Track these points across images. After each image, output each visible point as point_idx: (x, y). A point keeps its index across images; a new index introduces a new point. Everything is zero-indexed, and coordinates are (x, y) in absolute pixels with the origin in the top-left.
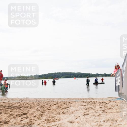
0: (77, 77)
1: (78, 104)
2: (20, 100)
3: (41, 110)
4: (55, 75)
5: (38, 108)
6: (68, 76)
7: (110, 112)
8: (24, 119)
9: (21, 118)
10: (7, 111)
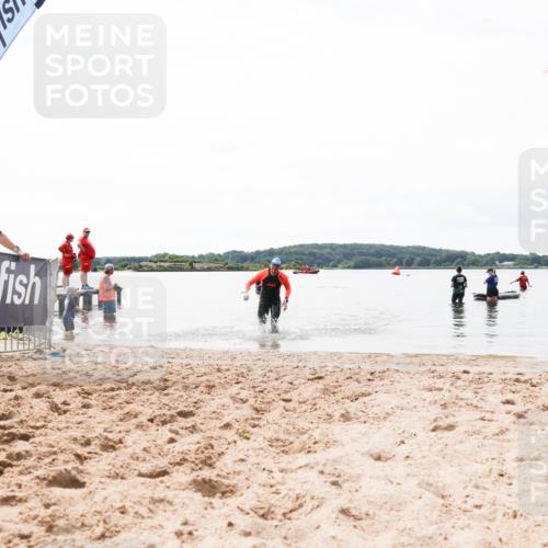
0: (409, 264)
1: (409, 380)
5: (238, 394)
6: (369, 257)
8: (181, 436)
9: (172, 431)
10: (112, 398)
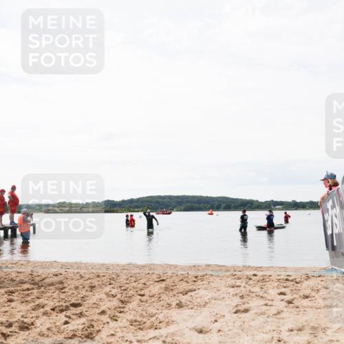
0: (218, 208)
1: (219, 281)
2: (62, 268)
3: (119, 296)
4: (158, 202)
5: (110, 291)
6: (193, 204)
7: (308, 307)
8: (73, 319)
9: (66, 316)
10: (28, 295)
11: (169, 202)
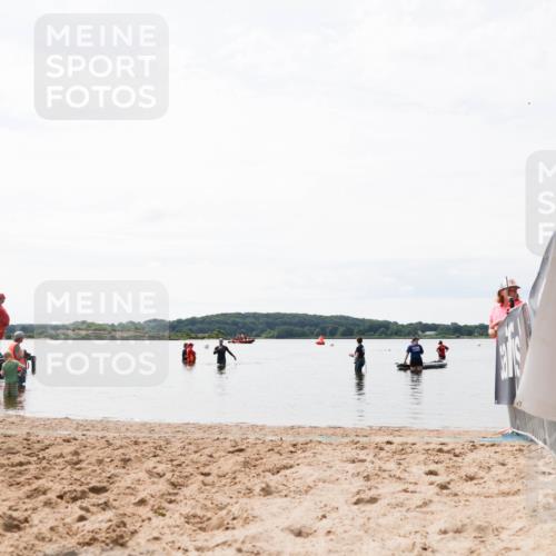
0: (333, 334)
1: (331, 452)
2: (77, 429)
3: (169, 475)
4: (235, 324)
5: (155, 468)
6: (292, 327)
7: (473, 494)
8: (93, 513)
9: (82, 508)
10: (20, 473)
11: (253, 323)
